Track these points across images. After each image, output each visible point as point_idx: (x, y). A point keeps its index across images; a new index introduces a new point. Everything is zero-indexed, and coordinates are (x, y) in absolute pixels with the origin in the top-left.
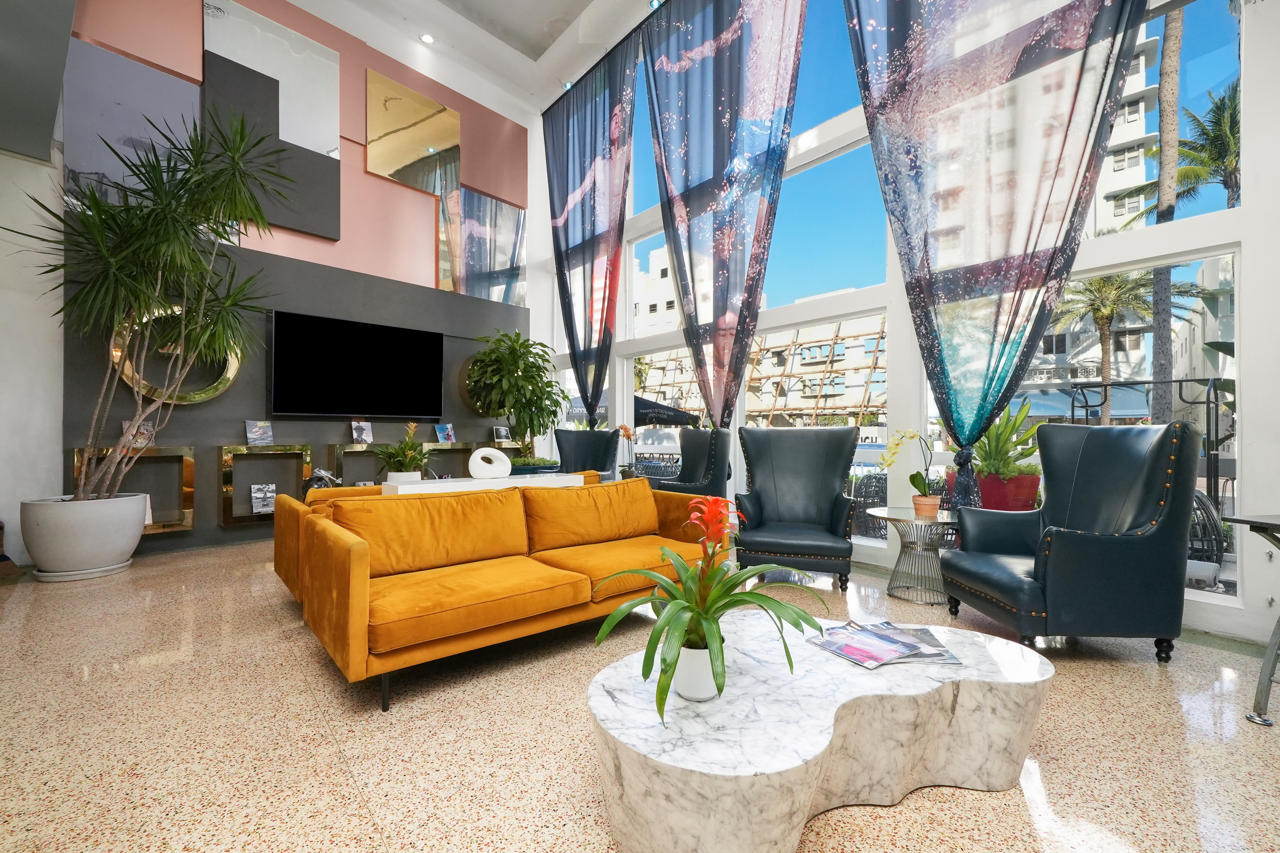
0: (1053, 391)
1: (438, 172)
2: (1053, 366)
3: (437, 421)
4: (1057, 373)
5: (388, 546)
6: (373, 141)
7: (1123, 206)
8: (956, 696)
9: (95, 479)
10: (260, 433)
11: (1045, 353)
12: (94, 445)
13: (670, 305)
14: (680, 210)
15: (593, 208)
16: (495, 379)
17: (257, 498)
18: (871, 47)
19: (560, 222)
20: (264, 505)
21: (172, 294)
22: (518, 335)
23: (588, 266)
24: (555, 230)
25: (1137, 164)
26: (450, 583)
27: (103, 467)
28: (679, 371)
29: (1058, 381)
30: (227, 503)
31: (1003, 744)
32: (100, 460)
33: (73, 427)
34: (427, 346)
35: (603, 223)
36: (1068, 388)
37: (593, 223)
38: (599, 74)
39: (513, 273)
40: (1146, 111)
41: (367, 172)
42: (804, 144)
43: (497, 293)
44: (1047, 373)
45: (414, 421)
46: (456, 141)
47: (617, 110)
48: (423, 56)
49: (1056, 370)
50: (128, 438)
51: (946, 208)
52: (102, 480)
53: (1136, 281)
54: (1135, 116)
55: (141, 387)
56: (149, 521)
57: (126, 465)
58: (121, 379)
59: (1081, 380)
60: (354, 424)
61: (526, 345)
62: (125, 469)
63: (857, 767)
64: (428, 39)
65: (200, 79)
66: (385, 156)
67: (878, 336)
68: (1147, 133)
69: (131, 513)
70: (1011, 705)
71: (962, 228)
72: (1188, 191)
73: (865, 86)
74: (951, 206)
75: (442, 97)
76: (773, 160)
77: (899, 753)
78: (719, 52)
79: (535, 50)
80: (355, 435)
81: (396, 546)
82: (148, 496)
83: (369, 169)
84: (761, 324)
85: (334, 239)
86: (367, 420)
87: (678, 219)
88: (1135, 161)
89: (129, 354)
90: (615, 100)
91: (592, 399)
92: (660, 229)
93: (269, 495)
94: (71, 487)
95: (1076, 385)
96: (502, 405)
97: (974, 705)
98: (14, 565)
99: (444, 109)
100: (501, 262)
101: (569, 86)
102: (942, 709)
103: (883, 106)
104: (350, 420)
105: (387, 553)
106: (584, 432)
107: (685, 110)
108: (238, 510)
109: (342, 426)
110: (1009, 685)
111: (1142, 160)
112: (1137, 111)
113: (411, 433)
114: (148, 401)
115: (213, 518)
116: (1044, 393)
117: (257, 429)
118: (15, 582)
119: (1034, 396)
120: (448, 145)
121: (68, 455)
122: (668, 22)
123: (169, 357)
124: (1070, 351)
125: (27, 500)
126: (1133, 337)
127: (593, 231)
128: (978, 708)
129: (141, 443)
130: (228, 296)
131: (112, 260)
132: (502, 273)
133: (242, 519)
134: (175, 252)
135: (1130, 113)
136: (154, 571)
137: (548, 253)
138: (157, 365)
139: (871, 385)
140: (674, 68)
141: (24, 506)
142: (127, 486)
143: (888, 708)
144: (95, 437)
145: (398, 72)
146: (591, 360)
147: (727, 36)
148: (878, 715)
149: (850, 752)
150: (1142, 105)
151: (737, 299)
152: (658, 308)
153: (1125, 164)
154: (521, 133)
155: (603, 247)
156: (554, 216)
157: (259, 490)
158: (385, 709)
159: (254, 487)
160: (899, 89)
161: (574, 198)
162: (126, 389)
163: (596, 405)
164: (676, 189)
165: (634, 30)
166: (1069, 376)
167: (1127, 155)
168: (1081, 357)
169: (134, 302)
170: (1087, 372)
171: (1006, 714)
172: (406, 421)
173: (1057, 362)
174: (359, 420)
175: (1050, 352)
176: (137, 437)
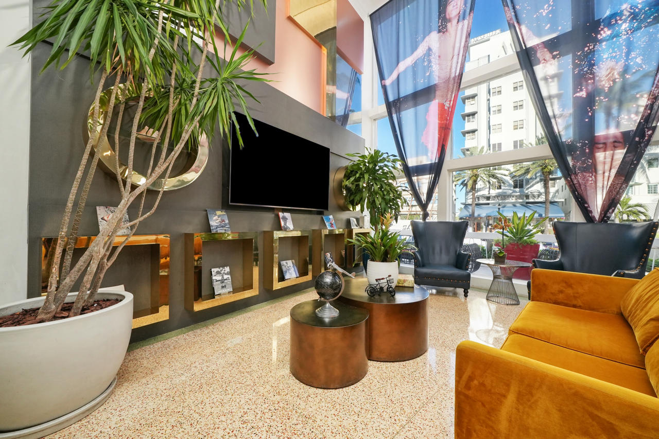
0: (518, 205)
2: (519, 194)
3: (325, 213)
4: (520, 197)
10: (218, 219)
11: (514, 188)
17: (217, 281)
20: (223, 287)
29: (521, 201)
36: (525, 204)
44: (516, 197)
51: (469, 121)
57: (108, 260)
59: (531, 200)
60: (281, 214)
71: (477, 130)
74: (471, 120)
80: (282, 223)
85: (270, 62)
93: (226, 277)
95: (527, 203)
104: (278, 211)
109: (270, 216)
116: (515, 206)
117: (216, 217)
119: (510, 207)
124: (525, 187)
126: (552, 182)
157: (218, 273)
159: (214, 270)
168: (530, 190)
170: (534, 196)
173: (520, 192)
174: (284, 211)
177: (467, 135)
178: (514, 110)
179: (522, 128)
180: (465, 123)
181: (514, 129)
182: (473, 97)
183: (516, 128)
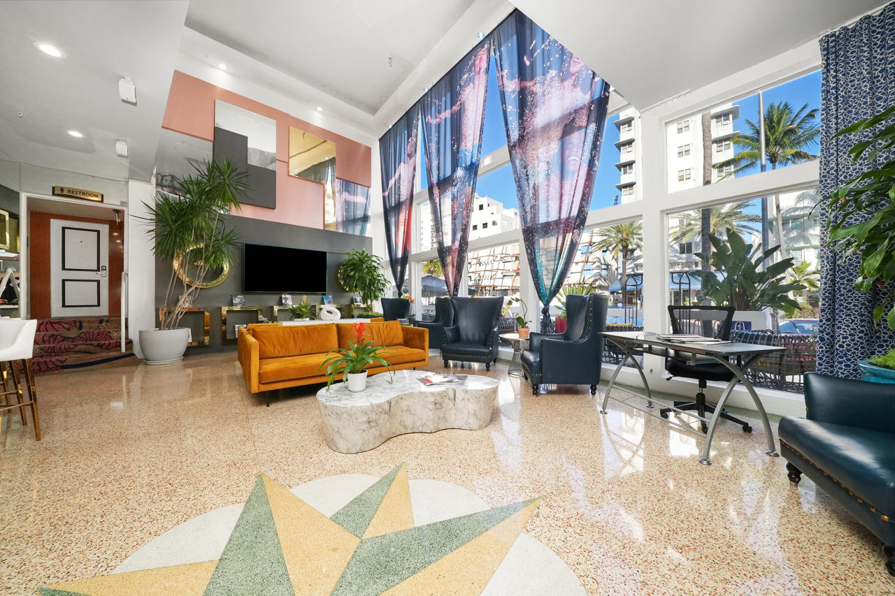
1: (330, 170)
2: (685, 261)
3: (325, 294)
5: (274, 347)
6: (293, 156)
7: (722, 171)
8: (455, 395)
9: (168, 321)
10: (239, 301)
11: (681, 253)
12: (167, 307)
13: (475, 227)
14: (436, 191)
15: (399, 187)
16: (352, 273)
18: (510, 119)
19: (386, 194)
21: (199, 238)
22: (363, 251)
23: (397, 218)
24: (384, 197)
25: (729, 148)
26: (297, 361)
27: (171, 316)
28: (478, 265)
30: (224, 333)
31: (473, 412)
32: (169, 313)
33: (159, 300)
34: (319, 258)
35: (404, 195)
37: (399, 195)
38: (403, 122)
39: (365, 218)
40: (733, 119)
41: (289, 175)
42: (486, 162)
43: (357, 230)
44: (682, 264)
45: (306, 294)
46: (334, 155)
47: (410, 140)
48: (317, 118)
49: (687, 263)
50: (181, 302)
52: (170, 322)
53: (726, 213)
54: (728, 122)
55: (186, 280)
56: (190, 340)
57: (180, 315)
58: (178, 277)
60: (283, 296)
61: (369, 257)
62: (180, 317)
63: (416, 419)
64: (320, 109)
65: (213, 140)
66: (298, 164)
67: (588, 244)
68: (734, 131)
69: (182, 337)
70: (474, 397)
71: (635, 183)
72: (751, 164)
73: (508, 136)
74: (628, 171)
75: (326, 136)
76: (473, 169)
77: (430, 413)
78: (452, 115)
79: (374, 110)
80: (283, 301)
81: (278, 347)
82: (190, 329)
83: (290, 174)
84: (470, 247)
85: (273, 208)
86: (290, 294)
87: (435, 195)
88: (728, 147)
89: (182, 265)
90: (409, 136)
91: (400, 282)
92: (426, 200)
94: (158, 325)
96: (356, 287)
97: (461, 398)
98: (137, 358)
99: (325, 141)
100: (360, 214)
101: (390, 127)
102: (449, 399)
103: (515, 146)
104: (282, 294)
105: (274, 349)
106: (397, 299)
107: (439, 143)
108: (229, 337)
109: (276, 297)
110: (472, 390)
111: (732, 145)
112: (728, 119)
113: (305, 300)
114: (189, 286)
115: (219, 340)
117: (238, 299)
118: (138, 365)
120: (330, 158)
121: (157, 310)
122: (431, 99)
123: (198, 266)
125: (142, 330)
127: (399, 201)
128: (463, 399)
129: (187, 305)
130: (222, 240)
131: (173, 227)
132: (360, 219)
133: (231, 340)
134: (200, 221)
135: (724, 120)
136: (193, 361)
137: (381, 210)
138: (193, 271)
139: (584, 272)
140: (434, 122)
141: (140, 332)
142: (181, 325)
143: (424, 396)
144: (168, 304)
145: (305, 126)
146: (399, 264)
147: (455, 108)
148: (421, 399)
149: (412, 412)
150: (731, 116)
151: (459, 236)
152: (478, 227)
153: (723, 148)
154: (369, 150)
155: (404, 207)
156: (384, 191)
158: (268, 406)
159: (237, 326)
160: (522, 138)
161: (392, 182)
162: (180, 282)
163: (401, 286)
164: (435, 180)
165: (417, 102)
166: (694, 266)
167: (724, 143)
169: (182, 245)
171: (472, 401)
172: (303, 294)
173: (687, 258)
174: (286, 294)
175: (684, 253)
176: (185, 303)
177: (623, 190)
178: (679, 157)
179: (689, 178)
180: (620, 175)
181: (680, 180)
182: (629, 143)
183: (681, 179)
